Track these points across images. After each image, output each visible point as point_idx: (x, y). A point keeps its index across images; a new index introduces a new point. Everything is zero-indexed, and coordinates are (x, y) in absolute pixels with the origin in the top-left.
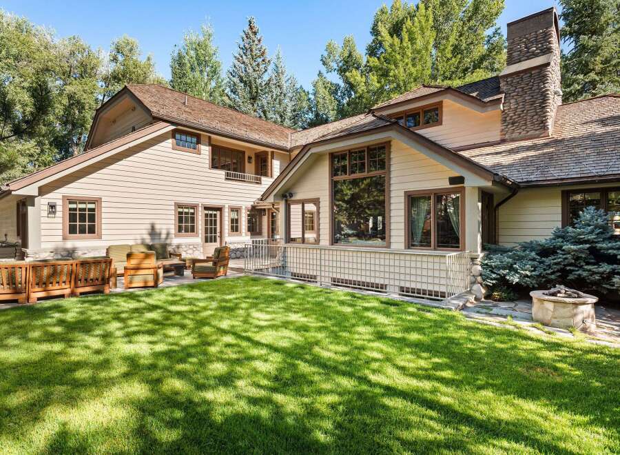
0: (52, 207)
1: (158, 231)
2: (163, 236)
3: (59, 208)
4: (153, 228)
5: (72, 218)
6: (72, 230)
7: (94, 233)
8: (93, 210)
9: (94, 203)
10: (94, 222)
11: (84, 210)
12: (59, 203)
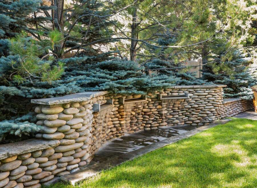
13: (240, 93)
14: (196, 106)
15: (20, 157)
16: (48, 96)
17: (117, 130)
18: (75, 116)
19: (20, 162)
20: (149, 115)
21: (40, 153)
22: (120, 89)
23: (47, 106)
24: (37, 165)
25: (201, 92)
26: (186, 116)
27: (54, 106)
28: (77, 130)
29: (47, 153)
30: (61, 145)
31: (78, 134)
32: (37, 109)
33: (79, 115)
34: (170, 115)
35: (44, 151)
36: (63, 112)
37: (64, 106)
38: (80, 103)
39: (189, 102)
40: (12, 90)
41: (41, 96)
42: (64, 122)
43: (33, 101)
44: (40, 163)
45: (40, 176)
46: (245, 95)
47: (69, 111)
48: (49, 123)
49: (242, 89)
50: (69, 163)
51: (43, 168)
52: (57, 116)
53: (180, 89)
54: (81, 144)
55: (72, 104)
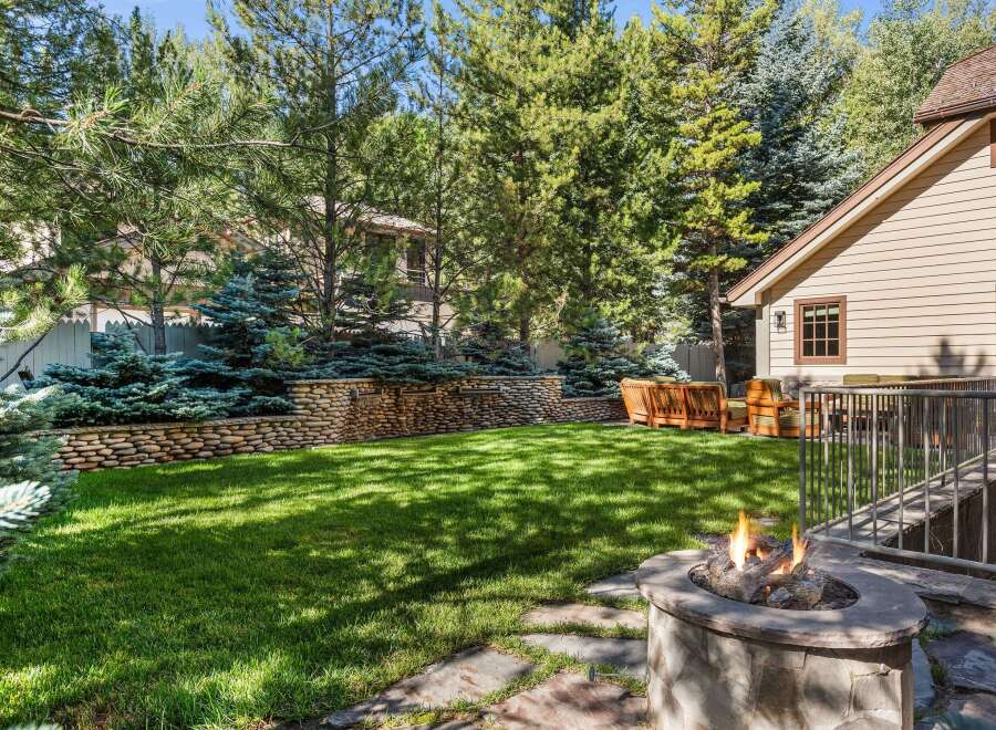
0: (780, 316)
1: (955, 350)
2: (971, 362)
3: (790, 319)
4: (944, 345)
5: (808, 331)
6: (808, 350)
7: (837, 354)
8: (835, 317)
9: (837, 306)
10: (836, 336)
11: (823, 318)
12: (790, 311)
13: (604, 390)
14: (516, 403)
15: (271, 424)
16: (299, 378)
17: (393, 426)
18: (322, 397)
19: (271, 429)
20: (444, 413)
21: (288, 424)
22: (388, 376)
23: (296, 385)
24: (285, 433)
25: (522, 385)
26: (500, 416)
27: (303, 385)
28: (324, 410)
29: (294, 425)
30: (308, 420)
31: (325, 414)
32: (288, 389)
33: (325, 395)
34: (477, 414)
35: (292, 422)
36: (311, 392)
37: (311, 386)
38: (328, 385)
39: (505, 399)
40: (269, 372)
41: (293, 378)
42: (311, 401)
43: (285, 382)
44: (289, 433)
45: (288, 443)
46: (612, 392)
47: (315, 391)
48: (297, 400)
49: (608, 383)
50: (315, 438)
51: (291, 438)
52: (304, 395)
53: (491, 381)
54: (329, 423)
55: (319, 385)
